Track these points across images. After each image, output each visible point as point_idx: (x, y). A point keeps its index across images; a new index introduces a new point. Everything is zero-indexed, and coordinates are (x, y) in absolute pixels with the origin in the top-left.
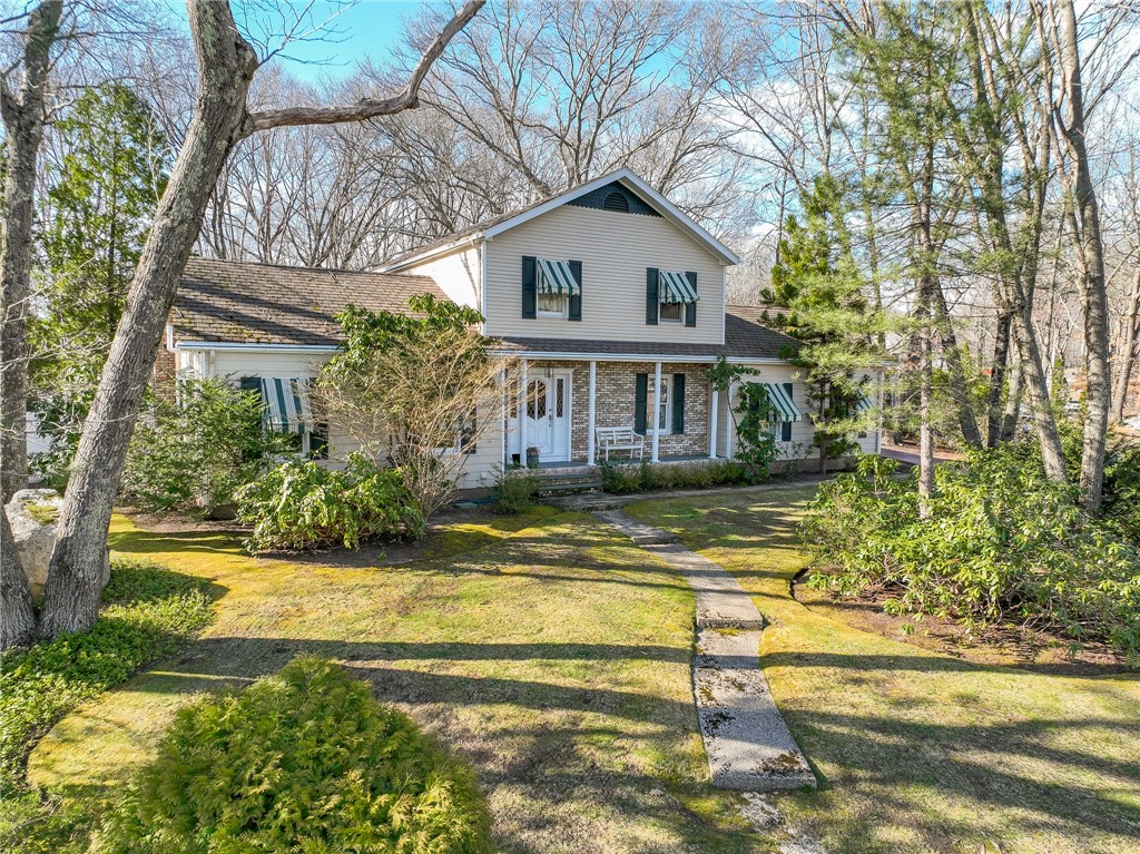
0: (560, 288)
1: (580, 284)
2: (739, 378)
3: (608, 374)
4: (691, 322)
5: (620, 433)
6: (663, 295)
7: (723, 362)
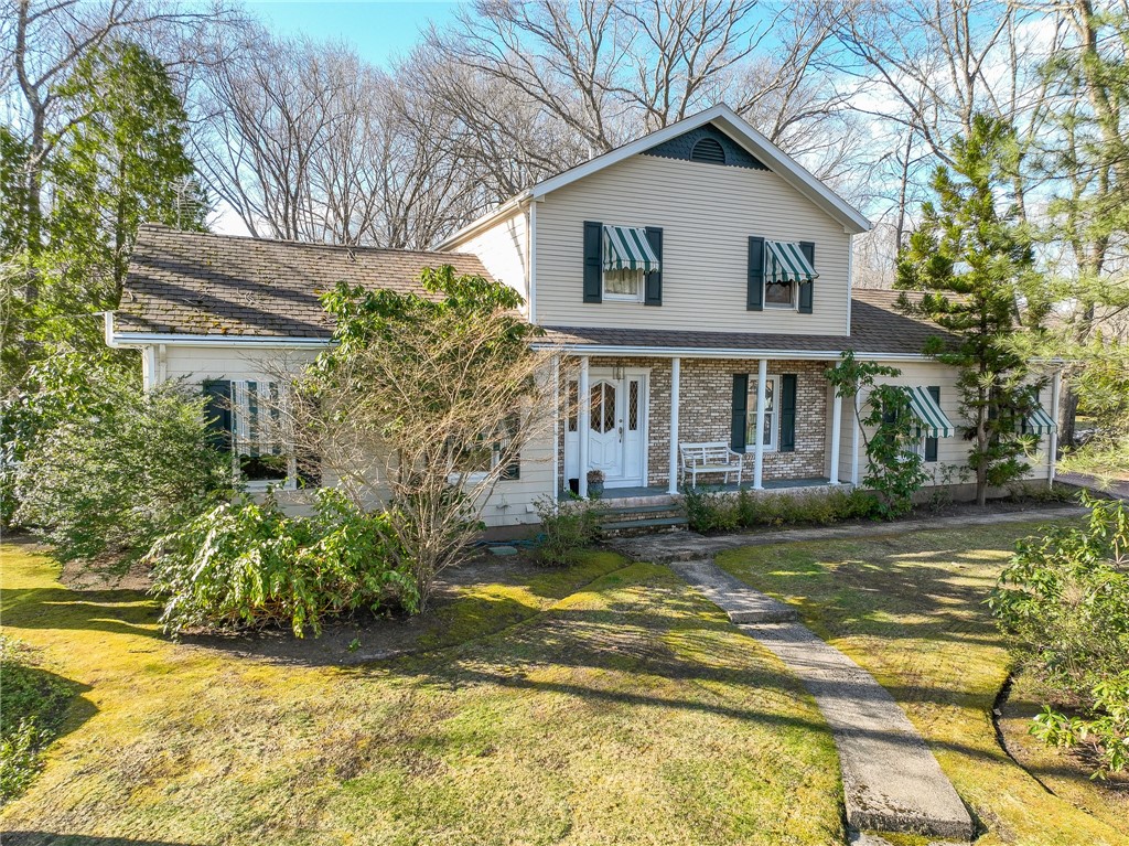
0: (633, 261)
1: (660, 258)
2: (871, 380)
3: (695, 375)
4: (806, 307)
5: (712, 451)
6: (770, 271)
7: (850, 359)
